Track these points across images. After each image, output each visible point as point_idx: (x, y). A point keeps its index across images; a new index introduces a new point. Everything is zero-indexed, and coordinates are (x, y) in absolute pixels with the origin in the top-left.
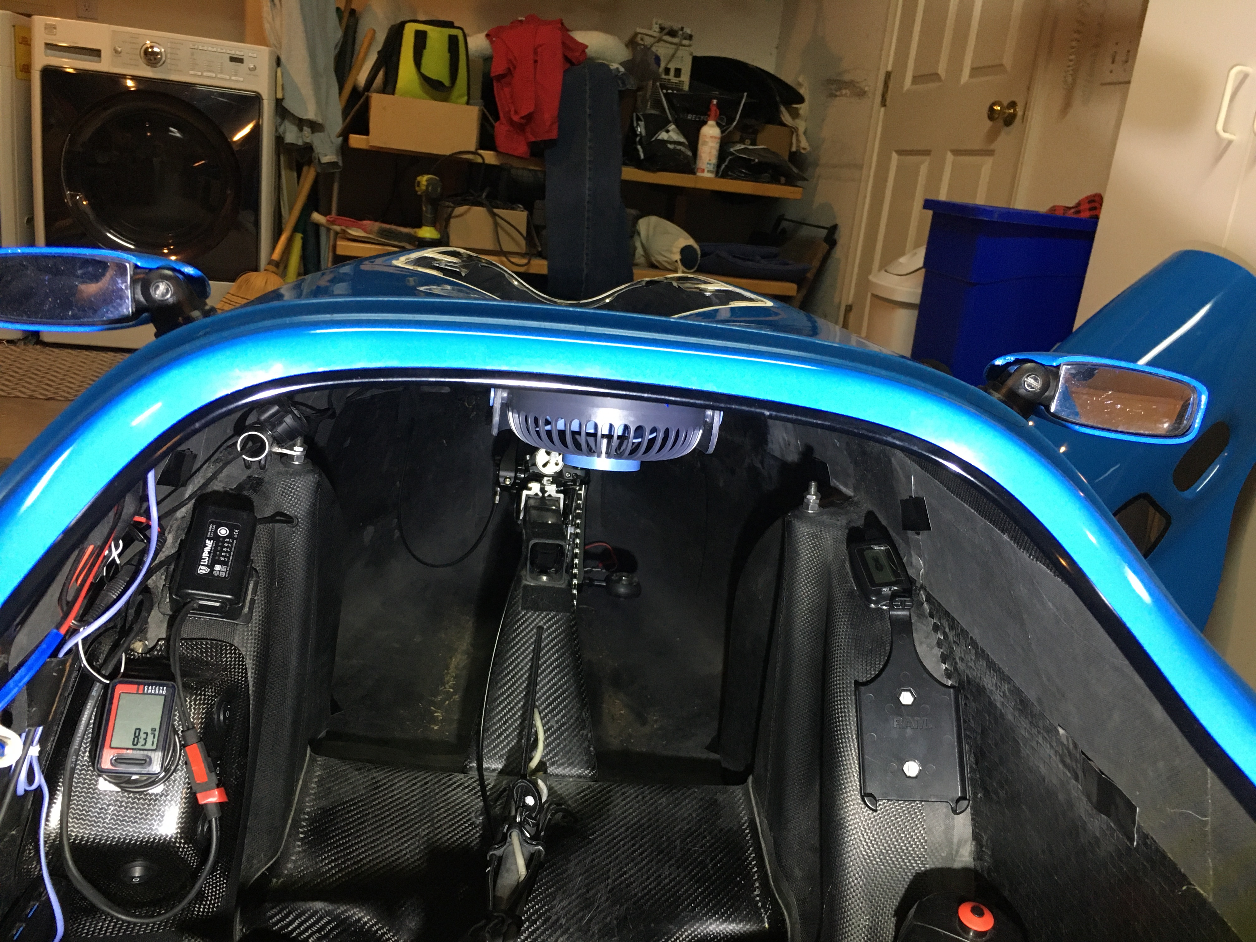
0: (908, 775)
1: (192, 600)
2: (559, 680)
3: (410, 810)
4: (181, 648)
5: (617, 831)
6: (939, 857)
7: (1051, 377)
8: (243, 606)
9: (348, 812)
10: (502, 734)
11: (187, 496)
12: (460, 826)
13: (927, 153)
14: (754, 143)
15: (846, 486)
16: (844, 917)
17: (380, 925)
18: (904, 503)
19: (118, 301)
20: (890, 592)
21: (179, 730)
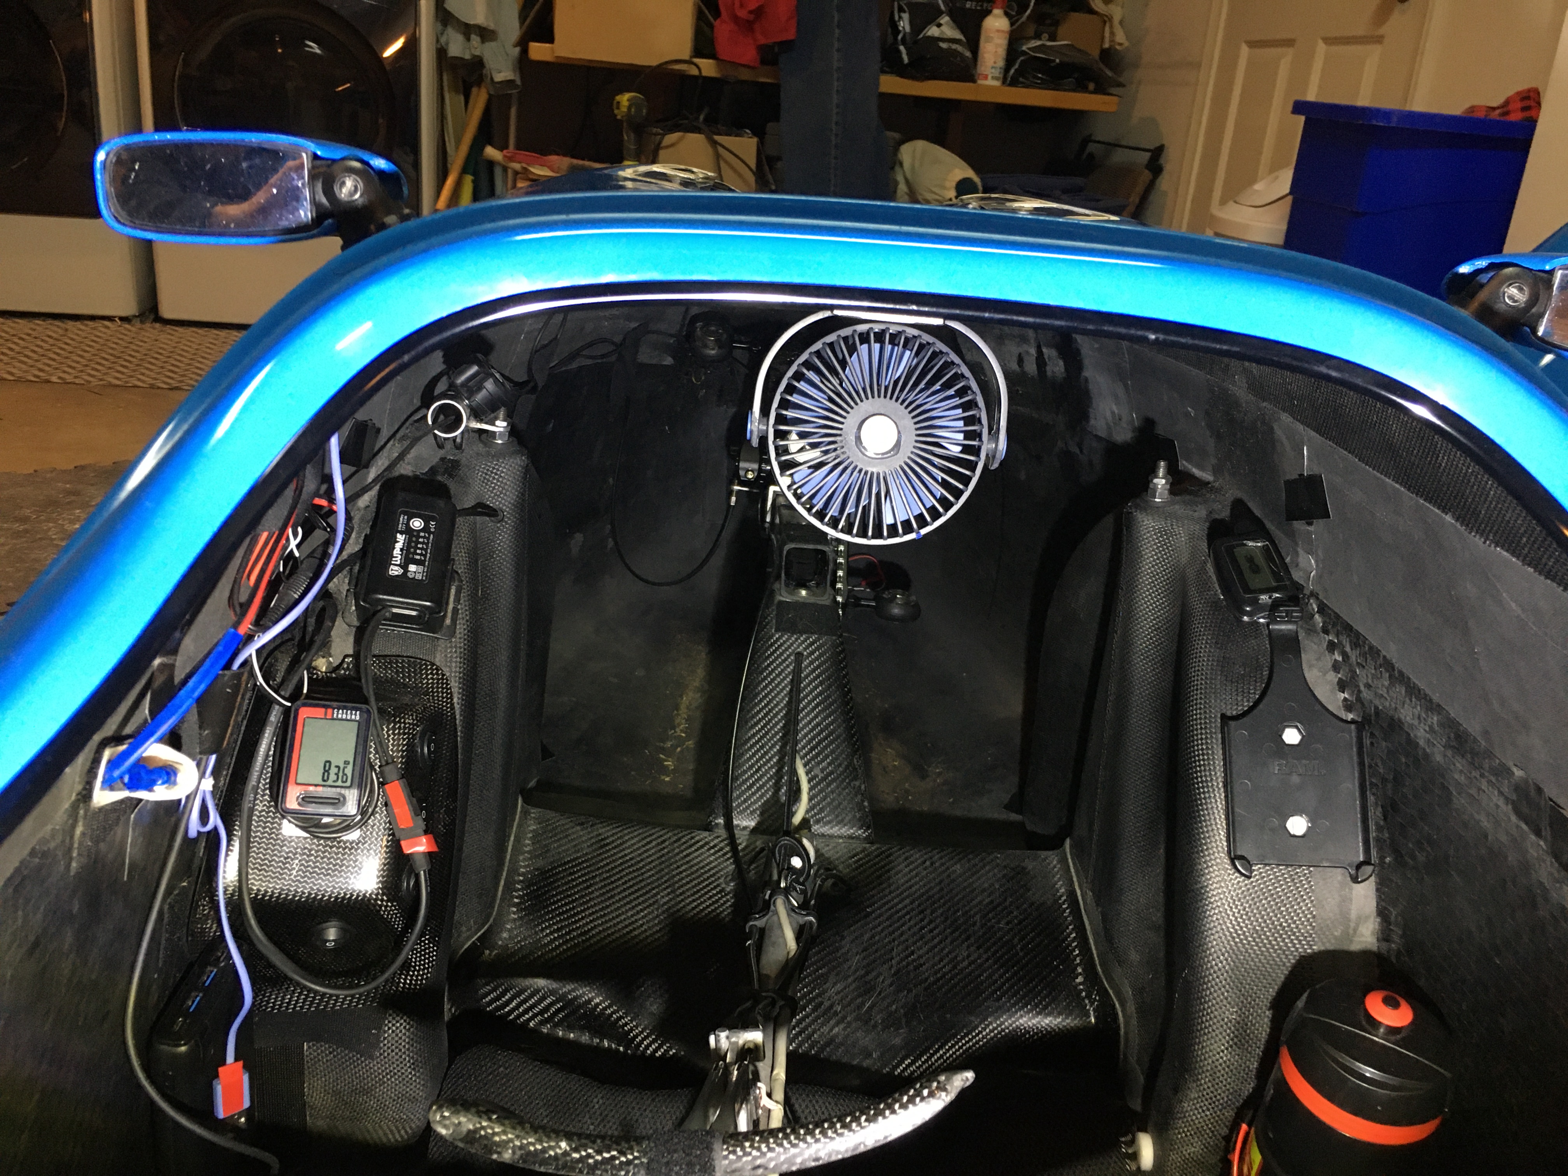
0: (1292, 833)
1: (384, 608)
2: (824, 719)
3: (645, 872)
4: (374, 668)
5: (900, 902)
6: (1330, 937)
7: (1541, 287)
8: (445, 616)
9: (571, 874)
10: (753, 784)
11: (370, 480)
12: (706, 893)
13: (1289, 43)
14: (1053, 38)
15: (1201, 468)
16: (1204, 1009)
17: (615, 1008)
18: (1290, 484)
19: (294, 203)
20: (1270, 601)
21: (376, 764)
